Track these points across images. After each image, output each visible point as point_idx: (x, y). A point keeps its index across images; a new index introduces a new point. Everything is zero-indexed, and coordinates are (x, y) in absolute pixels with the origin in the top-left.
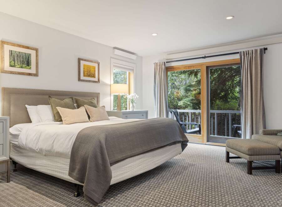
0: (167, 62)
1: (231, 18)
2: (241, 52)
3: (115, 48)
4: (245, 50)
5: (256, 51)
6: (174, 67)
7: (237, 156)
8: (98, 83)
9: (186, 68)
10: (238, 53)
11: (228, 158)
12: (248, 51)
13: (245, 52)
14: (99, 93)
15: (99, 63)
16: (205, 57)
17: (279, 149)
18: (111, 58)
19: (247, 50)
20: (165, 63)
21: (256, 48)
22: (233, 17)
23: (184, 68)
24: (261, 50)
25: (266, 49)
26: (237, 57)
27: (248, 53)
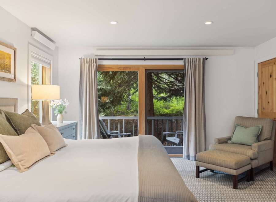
0: (99, 59)
1: (210, 23)
2: (185, 59)
3: (33, 29)
4: (190, 57)
5: (199, 59)
6: (105, 66)
7: (205, 168)
8: (14, 82)
9: (120, 68)
10: (182, 59)
11: (198, 172)
12: (193, 59)
13: (190, 59)
14: (17, 99)
15: (16, 49)
16: (145, 59)
17: (249, 158)
18: (29, 43)
19: (192, 57)
20: (96, 59)
21: (199, 57)
22: (213, 22)
23: (118, 69)
24: (204, 59)
25: (207, 59)
26: (181, 63)
27: (192, 60)
